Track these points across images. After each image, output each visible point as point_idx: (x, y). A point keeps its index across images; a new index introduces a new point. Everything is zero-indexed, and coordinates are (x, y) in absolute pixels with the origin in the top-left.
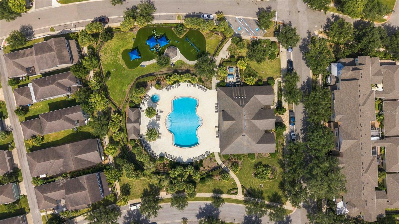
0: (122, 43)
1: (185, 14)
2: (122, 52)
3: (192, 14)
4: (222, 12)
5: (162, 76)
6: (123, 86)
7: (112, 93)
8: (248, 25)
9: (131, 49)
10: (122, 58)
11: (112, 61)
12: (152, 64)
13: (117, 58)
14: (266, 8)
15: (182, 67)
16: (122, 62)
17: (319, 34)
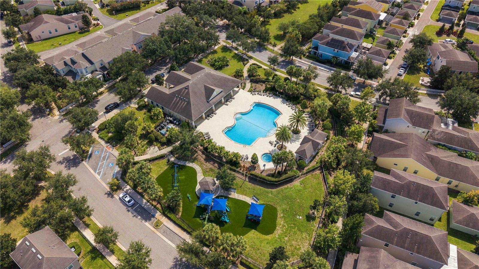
0: (262, 245)
1: (147, 224)
2: (271, 235)
3: (139, 217)
4: (106, 194)
5: (241, 171)
6: (299, 191)
7: (320, 194)
8: (99, 162)
9: (256, 230)
10: (277, 228)
11: (294, 230)
12: (243, 194)
13: (283, 231)
14: (63, 165)
15: (211, 168)
16: (280, 222)
17: (57, 115)
